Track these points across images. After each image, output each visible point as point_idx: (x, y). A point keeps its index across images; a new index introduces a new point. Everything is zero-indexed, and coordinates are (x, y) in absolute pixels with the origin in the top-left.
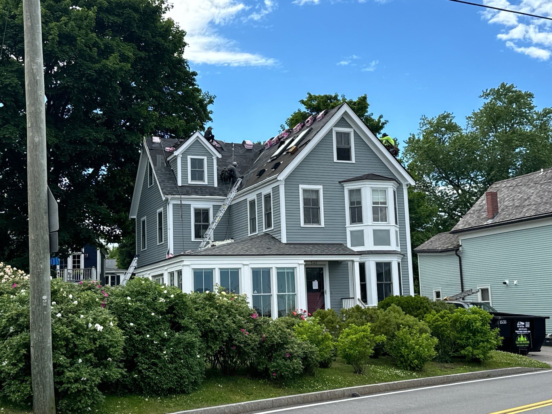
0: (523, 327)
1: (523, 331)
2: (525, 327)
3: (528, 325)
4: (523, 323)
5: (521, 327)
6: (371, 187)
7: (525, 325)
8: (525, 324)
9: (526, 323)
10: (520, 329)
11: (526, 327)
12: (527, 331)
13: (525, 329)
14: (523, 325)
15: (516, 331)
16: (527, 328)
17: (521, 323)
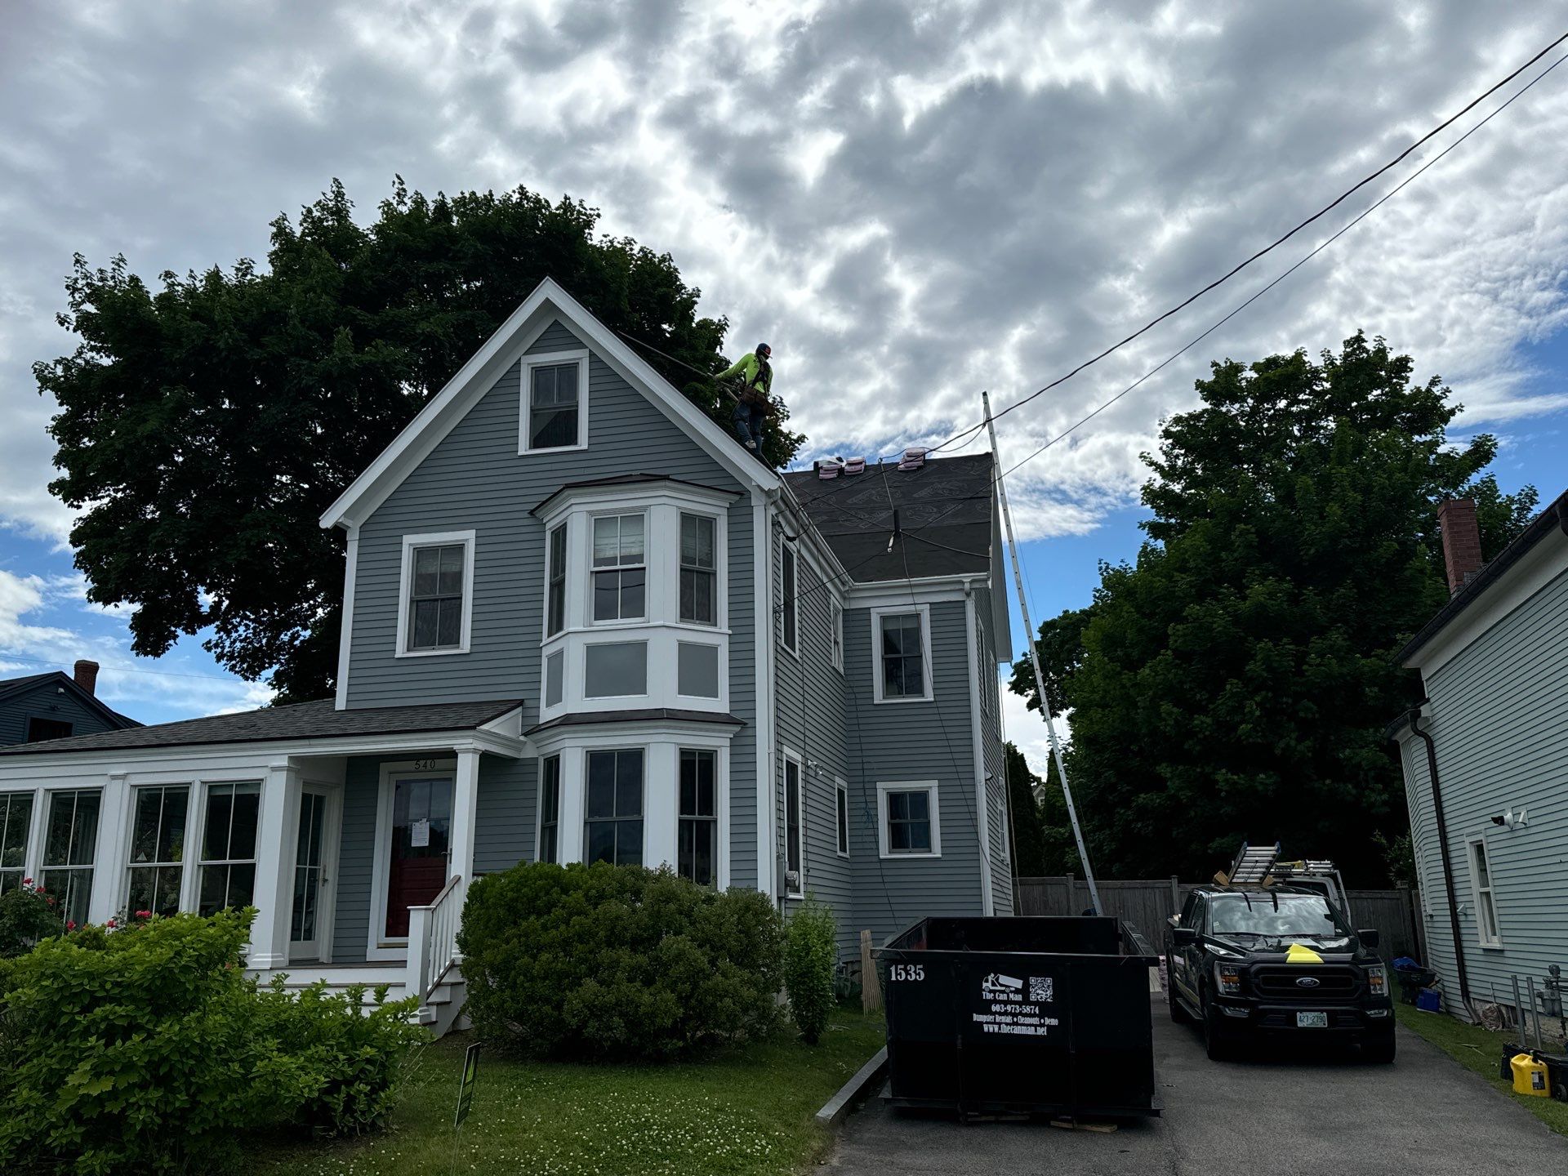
0: (1019, 998)
1: (1014, 1015)
2: (1026, 1001)
3: (1043, 990)
4: (1018, 983)
5: (1003, 997)
6: (590, 513)
7: (1025, 991)
8: (1026, 985)
9: (1032, 980)
10: (995, 1008)
11: (1033, 998)
12: (1041, 1016)
13: (1027, 1009)
14: (1017, 991)
15: (976, 1017)
16: (1036, 1003)
17: (1004, 979)
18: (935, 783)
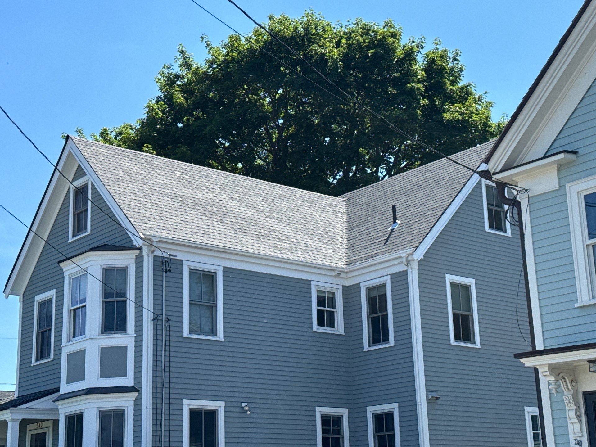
6: (70, 276)
18: (396, 405)
